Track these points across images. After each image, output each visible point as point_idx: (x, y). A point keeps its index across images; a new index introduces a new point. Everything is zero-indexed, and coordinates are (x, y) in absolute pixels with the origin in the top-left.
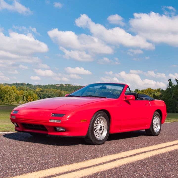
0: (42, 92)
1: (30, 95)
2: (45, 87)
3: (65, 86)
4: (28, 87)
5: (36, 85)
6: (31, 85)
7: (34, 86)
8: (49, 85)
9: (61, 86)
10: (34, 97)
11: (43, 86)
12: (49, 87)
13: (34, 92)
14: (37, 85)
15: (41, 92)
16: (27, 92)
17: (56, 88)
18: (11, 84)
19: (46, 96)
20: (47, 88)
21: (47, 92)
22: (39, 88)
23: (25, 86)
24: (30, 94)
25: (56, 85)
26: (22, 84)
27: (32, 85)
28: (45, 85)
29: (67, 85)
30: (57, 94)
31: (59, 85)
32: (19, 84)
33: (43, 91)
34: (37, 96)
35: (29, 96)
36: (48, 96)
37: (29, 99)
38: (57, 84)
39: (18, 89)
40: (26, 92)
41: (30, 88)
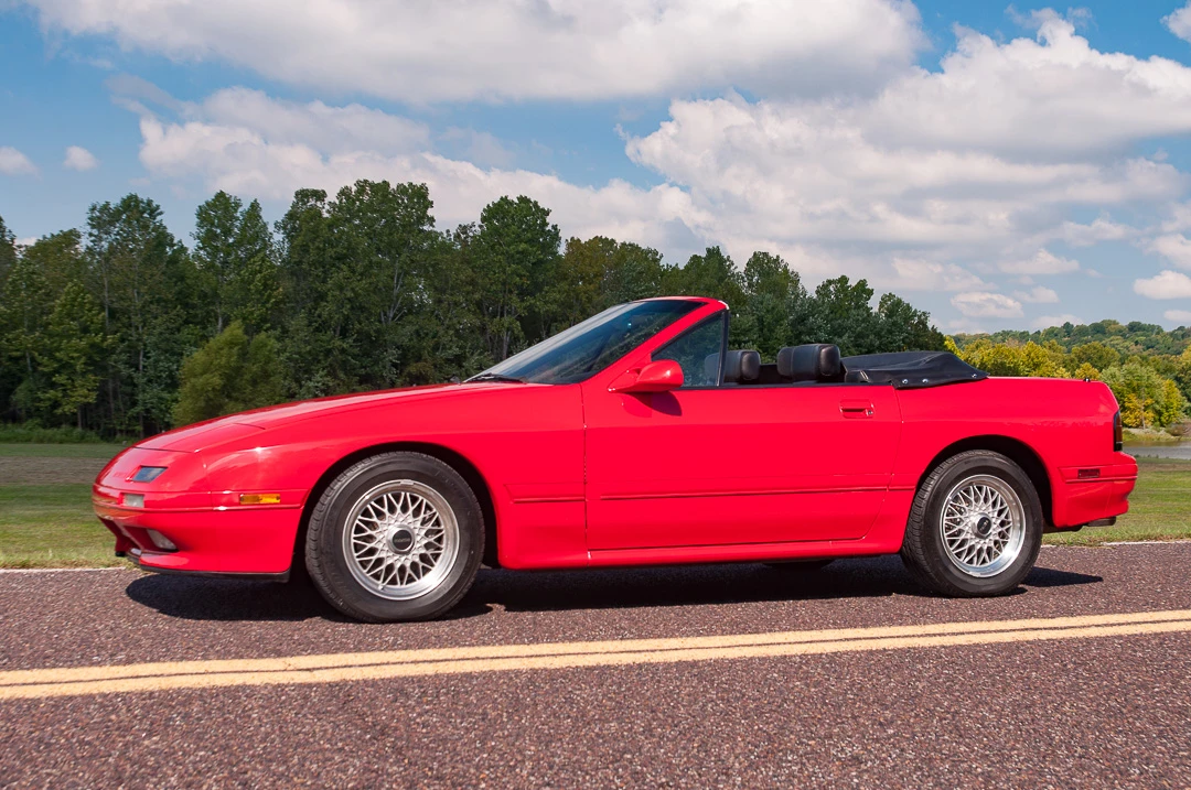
1: (1134, 391)
4: (1133, 348)
5: (1181, 328)
6: (1151, 328)
7: (1172, 334)
10: (1163, 400)
13: (1165, 371)
16: (1117, 373)
18: (1038, 332)
23: (1118, 340)
24: (1135, 383)
26: (1100, 329)
27: (1159, 331)
32: (1082, 331)
34: (1177, 393)
35: (1132, 396)
37: (1132, 411)
39: (1073, 356)
40: (1113, 376)
41: (1148, 348)
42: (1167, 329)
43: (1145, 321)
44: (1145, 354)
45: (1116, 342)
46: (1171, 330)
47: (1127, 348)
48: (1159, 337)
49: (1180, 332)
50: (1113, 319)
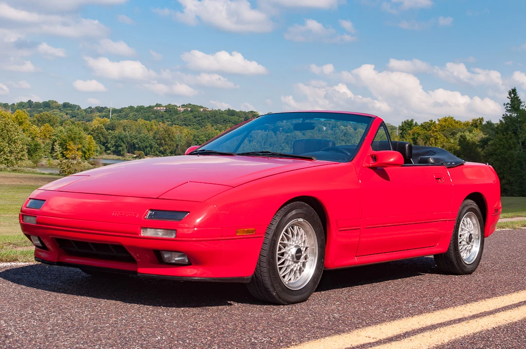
0: (109, 129)
1: (72, 140)
2: (120, 113)
3: (182, 109)
4: (65, 116)
5: (90, 108)
6: (75, 106)
7: (85, 110)
8: (131, 108)
9: (171, 110)
10: (87, 146)
11: (114, 111)
12: (131, 115)
13: (86, 130)
14: (93, 107)
15: (108, 129)
16: (63, 130)
17: (153, 119)
18: (14, 104)
19: (123, 141)
20: (126, 117)
21: (125, 130)
22: (100, 117)
23: (57, 111)
24: (73, 136)
25: (154, 107)
26: (47, 105)
27: (79, 108)
28: (118, 107)
29: (189, 109)
30: (158, 136)
31: (163, 109)
32: (38, 105)
33: (112, 128)
34: (94, 142)
35: (71, 143)
36: (128, 143)
37: (71, 151)
38: (158, 105)
39: (35, 119)
40: (61, 131)
41: (73, 117)
42: (83, 107)
44: (72, 120)
45: (56, 112)
46: (85, 108)
47: (62, 116)
48: (79, 111)
49: (90, 110)
50: (54, 100)
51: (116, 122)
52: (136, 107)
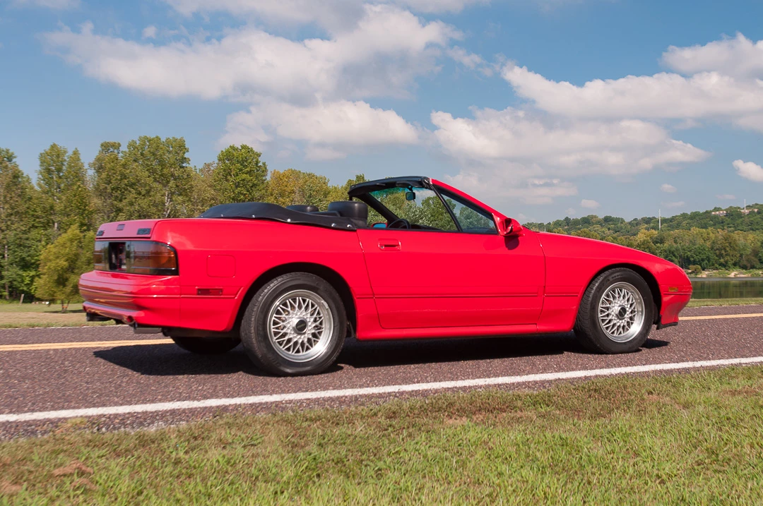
0: (657, 243)
2: (671, 223)
3: (747, 211)
4: (607, 232)
5: (635, 219)
6: (618, 219)
7: (630, 223)
8: (684, 215)
9: (733, 215)
11: (664, 221)
12: (684, 223)
14: (639, 218)
15: (655, 242)
17: (711, 226)
18: (549, 223)
19: (674, 255)
20: (678, 226)
21: (676, 242)
22: (647, 229)
23: (598, 227)
25: (711, 211)
26: (586, 221)
27: (623, 221)
28: (668, 216)
29: (756, 210)
30: (717, 246)
31: (722, 213)
32: (576, 222)
33: (661, 240)
36: (680, 257)
38: (716, 209)
41: (616, 232)
42: (628, 219)
43: (614, 216)
44: (615, 235)
45: (596, 229)
46: (629, 221)
47: (604, 232)
48: (622, 225)
49: (635, 222)
50: (594, 214)
51: (665, 234)
52: (689, 213)
